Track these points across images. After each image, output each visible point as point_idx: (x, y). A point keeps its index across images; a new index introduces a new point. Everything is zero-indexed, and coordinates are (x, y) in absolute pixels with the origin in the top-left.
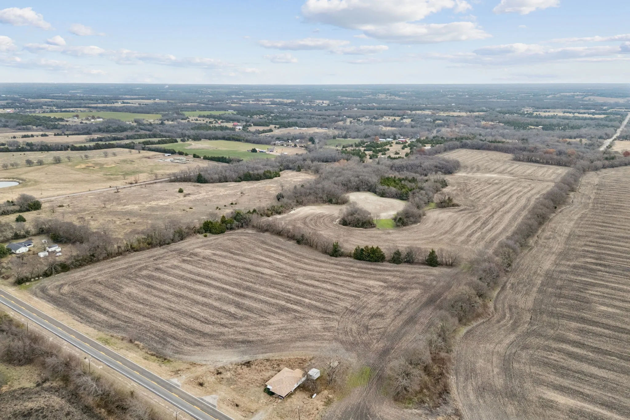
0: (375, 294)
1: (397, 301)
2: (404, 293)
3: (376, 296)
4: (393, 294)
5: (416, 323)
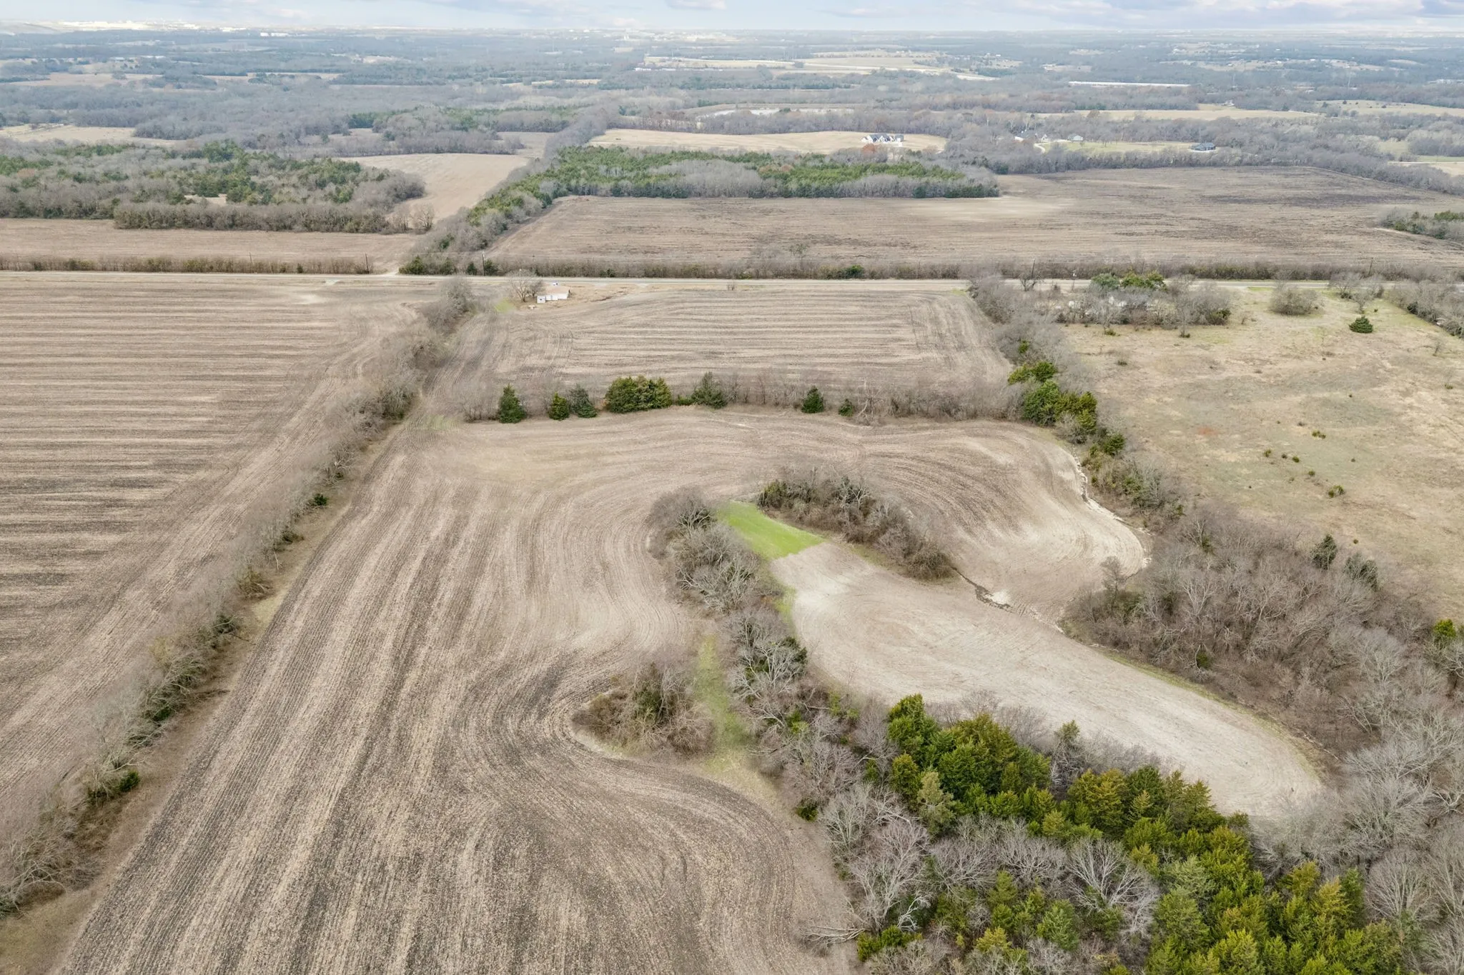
0: (558, 357)
1: (522, 356)
2: (520, 365)
3: (555, 354)
4: (534, 361)
5: (479, 341)
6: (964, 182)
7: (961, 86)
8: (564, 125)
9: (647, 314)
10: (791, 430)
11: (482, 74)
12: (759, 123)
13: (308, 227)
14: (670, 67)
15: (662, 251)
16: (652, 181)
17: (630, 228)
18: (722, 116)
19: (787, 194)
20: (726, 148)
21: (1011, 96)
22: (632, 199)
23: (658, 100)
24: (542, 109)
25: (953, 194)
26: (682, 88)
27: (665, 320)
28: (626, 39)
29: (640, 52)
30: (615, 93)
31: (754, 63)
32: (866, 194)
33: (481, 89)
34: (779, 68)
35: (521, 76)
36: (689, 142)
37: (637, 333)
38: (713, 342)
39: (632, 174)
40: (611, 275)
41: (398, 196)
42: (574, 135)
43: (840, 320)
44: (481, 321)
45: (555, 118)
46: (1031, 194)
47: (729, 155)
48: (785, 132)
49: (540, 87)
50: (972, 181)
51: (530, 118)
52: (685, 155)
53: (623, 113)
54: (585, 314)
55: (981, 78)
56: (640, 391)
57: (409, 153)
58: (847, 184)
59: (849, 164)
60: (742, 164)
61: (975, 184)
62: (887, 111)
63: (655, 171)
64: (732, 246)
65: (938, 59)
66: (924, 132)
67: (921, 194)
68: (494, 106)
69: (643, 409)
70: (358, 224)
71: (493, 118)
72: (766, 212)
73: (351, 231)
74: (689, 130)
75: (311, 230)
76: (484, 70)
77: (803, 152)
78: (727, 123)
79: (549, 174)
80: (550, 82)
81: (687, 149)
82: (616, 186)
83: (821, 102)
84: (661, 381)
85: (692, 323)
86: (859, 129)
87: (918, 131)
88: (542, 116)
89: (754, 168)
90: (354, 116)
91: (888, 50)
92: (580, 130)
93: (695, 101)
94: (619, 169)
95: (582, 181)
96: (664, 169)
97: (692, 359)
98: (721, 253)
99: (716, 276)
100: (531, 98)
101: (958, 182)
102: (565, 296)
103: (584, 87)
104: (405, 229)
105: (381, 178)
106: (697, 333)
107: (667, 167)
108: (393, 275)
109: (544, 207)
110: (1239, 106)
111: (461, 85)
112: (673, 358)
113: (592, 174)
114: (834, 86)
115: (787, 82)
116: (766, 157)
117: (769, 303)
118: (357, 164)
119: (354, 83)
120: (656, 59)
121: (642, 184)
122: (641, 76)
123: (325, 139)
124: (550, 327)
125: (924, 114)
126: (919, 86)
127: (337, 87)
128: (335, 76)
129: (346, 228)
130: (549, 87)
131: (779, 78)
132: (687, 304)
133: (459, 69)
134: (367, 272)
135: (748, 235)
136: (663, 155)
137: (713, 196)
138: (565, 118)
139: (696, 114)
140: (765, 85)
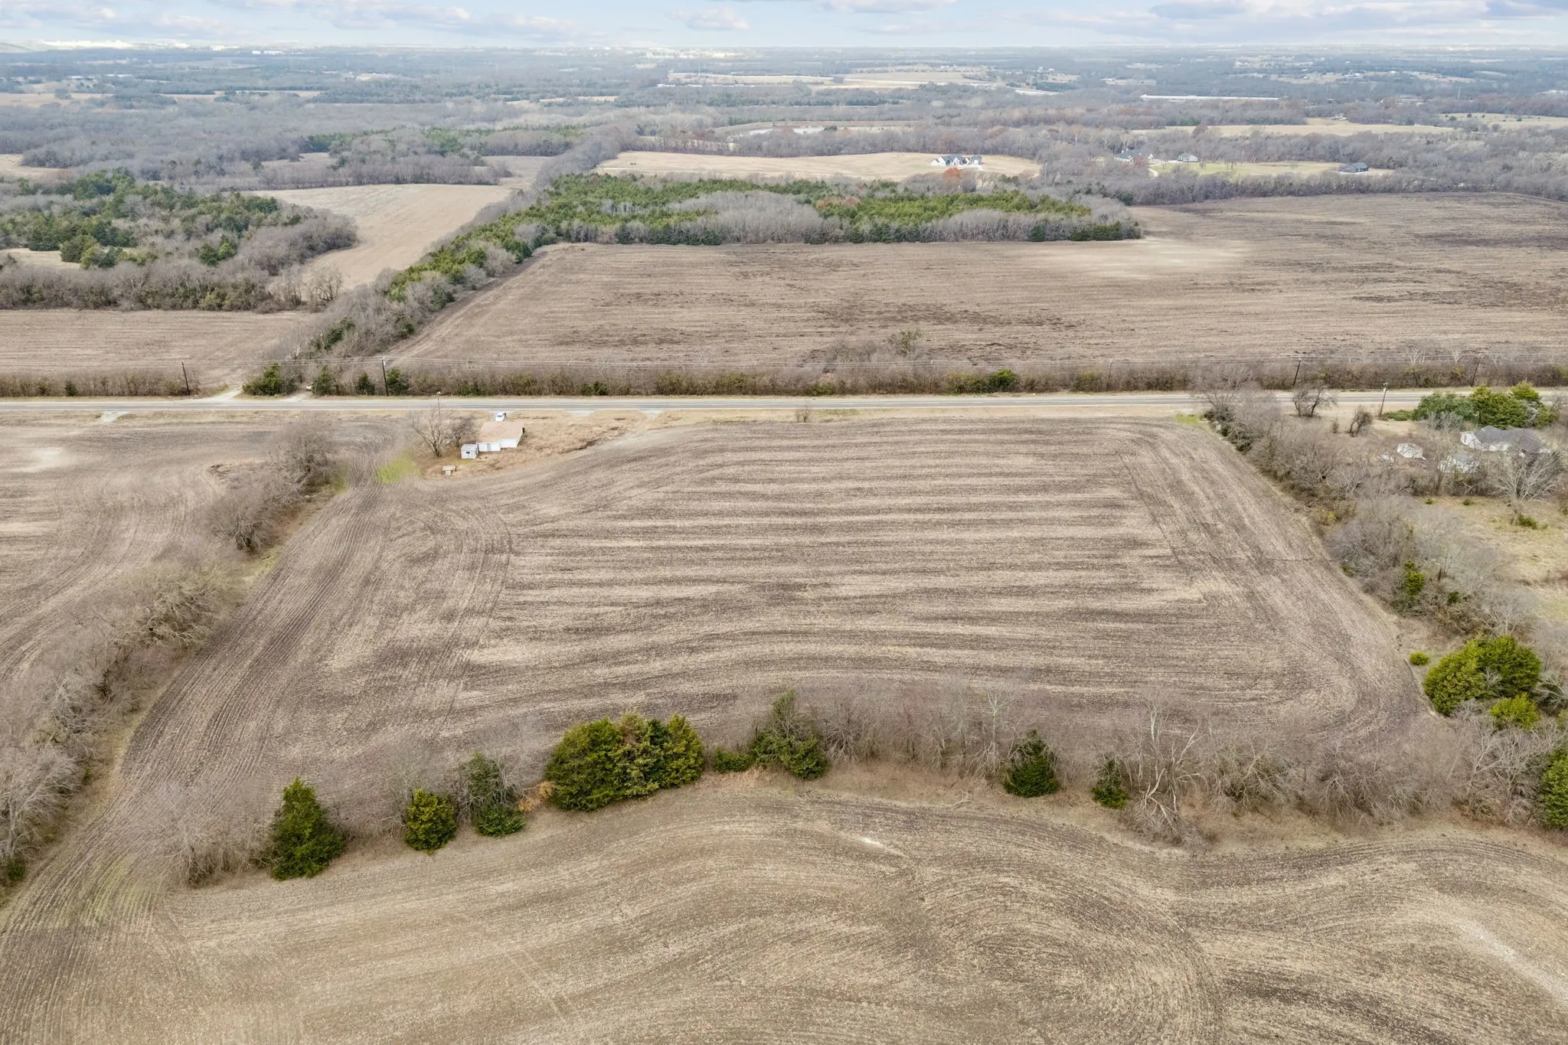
0: (470, 612)
1: (394, 611)
2: (382, 643)
3: (464, 604)
4: (417, 628)
5: (319, 569)
6: (1093, 219)
7: (1023, 101)
8: (568, 146)
9: (658, 483)
10: (994, 864)
11: (484, 91)
12: (804, 143)
13: (143, 303)
14: (696, 83)
15: (685, 337)
16: (672, 221)
17: (638, 296)
18: (759, 136)
19: (857, 239)
20: (769, 175)
21: (1089, 110)
22: (646, 247)
23: (685, 119)
24: (547, 128)
25: (1082, 236)
26: (710, 104)
27: (690, 497)
28: (649, 55)
29: (665, 67)
30: (634, 110)
31: (790, 79)
32: (965, 237)
33: (479, 107)
34: (817, 84)
35: (528, 93)
36: (719, 167)
37: (636, 533)
38: (782, 555)
39: (646, 212)
40: (600, 390)
41: (311, 248)
42: (575, 159)
43: (1008, 490)
44: (343, 510)
45: (556, 138)
46: (1182, 234)
47: (773, 184)
48: (835, 154)
49: (550, 104)
50: (1106, 217)
51: (525, 139)
52: (715, 184)
53: (641, 132)
54: (544, 486)
55: (1041, 93)
56: (629, 756)
57: (360, 183)
58: (938, 224)
59: (930, 194)
60: (791, 197)
61: (1109, 223)
62: (953, 129)
63: (677, 206)
64: (792, 328)
65: (989, 74)
66: (1002, 153)
67: (1038, 235)
68: (490, 126)
69: (637, 797)
70: (223, 297)
71: (484, 139)
72: (833, 266)
73: (211, 308)
74: (720, 152)
75: (147, 307)
76: (488, 86)
77: (867, 179)
78: (765, 144)
79: (534, 213)
80: (561, 100)
81: (718, 176)
82: (623, 229)
83: (870, 119)
84: (680, 724)
85: (742, 504)
86: (924, 149)
87: (994, 151)
88: (543, 136)
89: (808, 202)
90: (311, 138)
91: (932, 65)
92: (584, 153)
93: (726, 119)
94: (629, 204)
95: (576, 222)
96: (689, 204)
97: (744, 609)
98: (779, 342)
99: (773, 390)
100: (533, 116)
101: (1086, 218)
102: (513, 443)
103: (598, 104)
104: (296, 303)
105: (295, 220)
106: (752, 531)
107: (693, 200)
108: (230, 399)
109: (519, 262)
110: (1353, 120)
111: (455, 102)
112: (705, 605)
113: (592, 211)
114: (884, 102)
115: (828, 98)
116: (820, 186)
117: (872, 451)
118: (273, 201)
119: (337, 101)
120: (681, 76)
121: (659, 225)
122: (662, 92)
123: (257, 166)
124: (473, 522)
125: (1001, 132)
126: (976, 102)
127: (312, 106)
128: (316, 94)
129: (203, 303)
130: (561, 105)
131: (818, 93)
132: (729, 456)
133: (459, 86)
134: (186, 392)
135: (814, 307)
136: (688, 185)
137: (757, 242)
138: (568, 139)
139: (728, 133)
140: (804, 103)
